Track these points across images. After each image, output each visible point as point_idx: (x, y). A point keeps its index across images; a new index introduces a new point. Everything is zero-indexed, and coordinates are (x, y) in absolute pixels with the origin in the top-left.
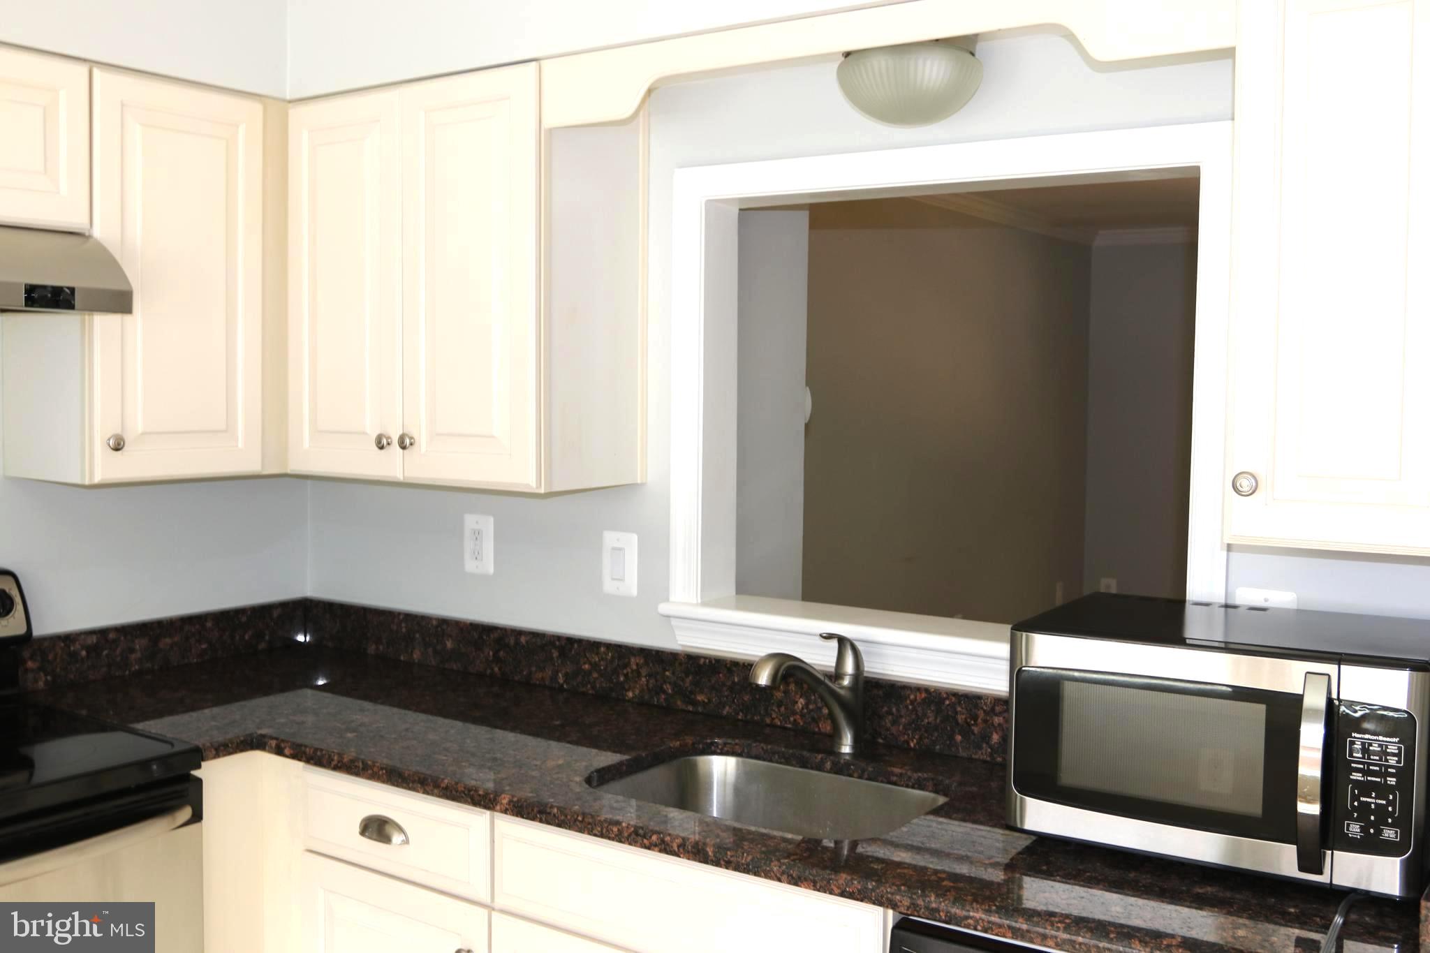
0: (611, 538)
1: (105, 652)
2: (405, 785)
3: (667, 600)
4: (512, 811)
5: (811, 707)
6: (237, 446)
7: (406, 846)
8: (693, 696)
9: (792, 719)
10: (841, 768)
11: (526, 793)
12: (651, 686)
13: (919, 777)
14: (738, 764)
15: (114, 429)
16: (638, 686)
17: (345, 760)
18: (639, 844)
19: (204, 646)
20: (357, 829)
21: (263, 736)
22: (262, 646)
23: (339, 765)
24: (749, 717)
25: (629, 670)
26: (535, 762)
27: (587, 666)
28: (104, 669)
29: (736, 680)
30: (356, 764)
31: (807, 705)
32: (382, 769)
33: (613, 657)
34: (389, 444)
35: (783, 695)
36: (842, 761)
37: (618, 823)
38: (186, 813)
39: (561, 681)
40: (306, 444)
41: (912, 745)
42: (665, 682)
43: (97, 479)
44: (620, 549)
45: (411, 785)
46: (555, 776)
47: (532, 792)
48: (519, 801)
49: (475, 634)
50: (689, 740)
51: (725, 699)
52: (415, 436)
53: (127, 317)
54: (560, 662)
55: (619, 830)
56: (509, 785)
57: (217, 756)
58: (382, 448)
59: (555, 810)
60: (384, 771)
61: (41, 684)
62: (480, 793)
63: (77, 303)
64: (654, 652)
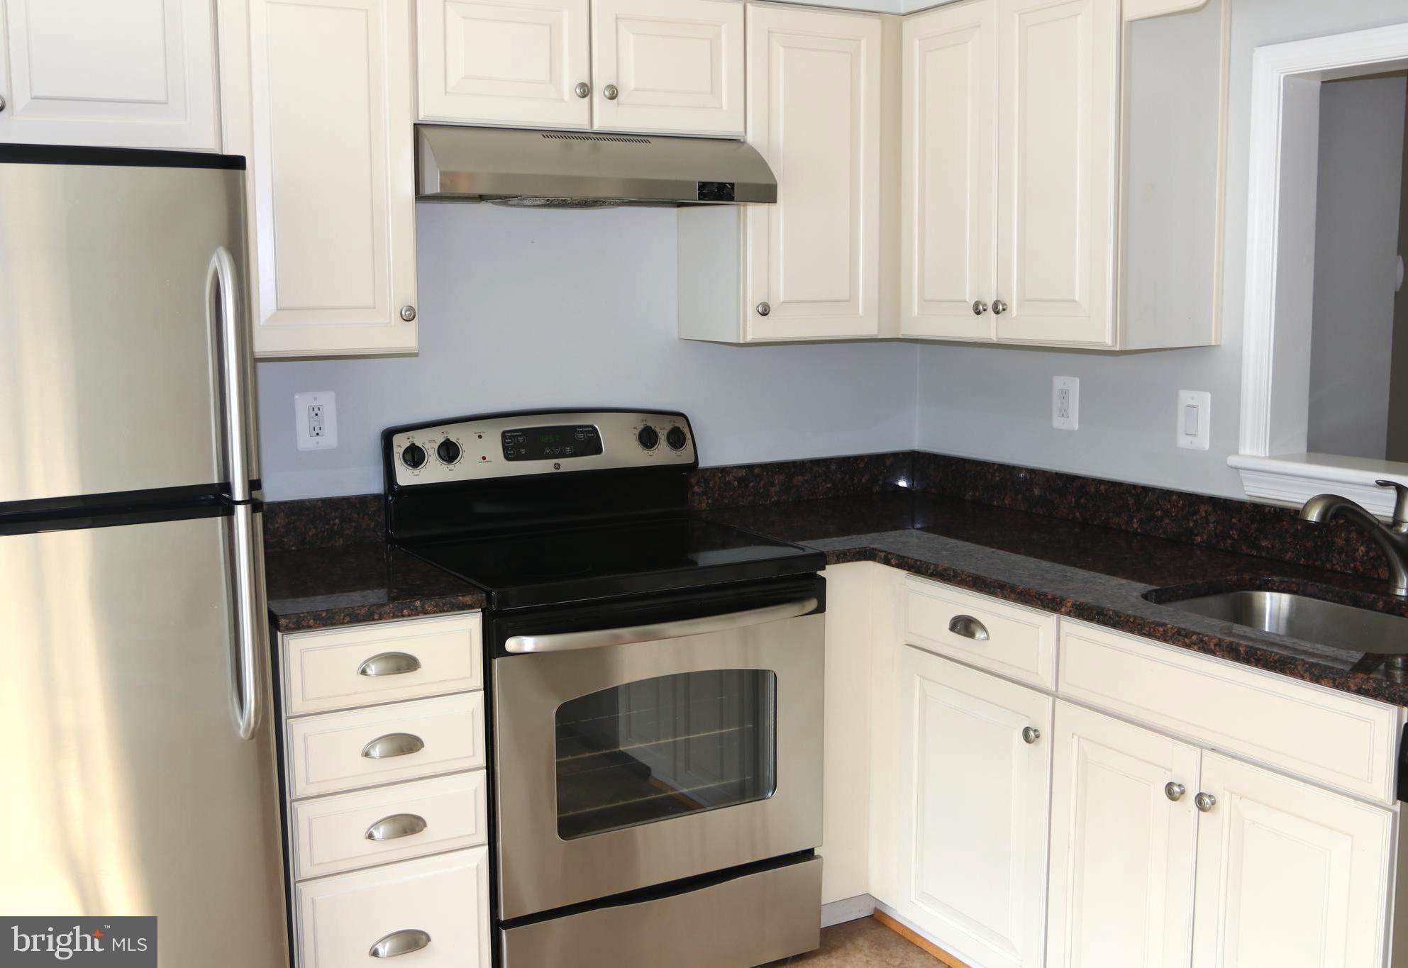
0: (1186, 397)
1: (751, 484)
2: (987, 589)
3: (1236, 452)
4: (1075, 613)
5: (1371, 555)
6: (858, 314)
7: (987, 642)
8: (1257, 542)
9: (1352, 565)
10: (1395, 608)
11: (1087, 599)
12: (1218, 532)
14: (1291, 601)
15: (761, 297)
16: (1206, 531)
17: (940, 569)
19: (829, 485)
20: (948, 626)
21: (875, 549)
22: (876, 489)
23: (934, 572)
24: (1310, 562)
25: (1198, 517)
26: (1100, 581)
27: (1159, 512)
28: (751, 498)
29: (1299, 527)
30: (948, 572)
31: (1367, 552)
32: (969, 576)
33: (1184, 505)
34: (984, 310)
36: (1396, 601)
37: (1164, 625)
38: (813, 604)
39: (1136, 526)
40: (916, 312)
42: (1231, 529)
43: (749, 339)
44: (1194, 407)
45: (992, 589)
46: (1116, 591)
47: (1092, 599)
48: (1079, 605)
49: (1059, 483)
50: (1247, 577)
51: (1288, 545)
52: (1007, 301)
53: (772, 206)
54: (1135, 508)
55: (1164, 630)
56: (1075, 593)
57: (837, 562)
58: (978, 313)
59: (1111, 613)
60: (970, 578)
61: (704, 506)
62: (1049, 597)
63: (736, 196)
64: (1222, 501)
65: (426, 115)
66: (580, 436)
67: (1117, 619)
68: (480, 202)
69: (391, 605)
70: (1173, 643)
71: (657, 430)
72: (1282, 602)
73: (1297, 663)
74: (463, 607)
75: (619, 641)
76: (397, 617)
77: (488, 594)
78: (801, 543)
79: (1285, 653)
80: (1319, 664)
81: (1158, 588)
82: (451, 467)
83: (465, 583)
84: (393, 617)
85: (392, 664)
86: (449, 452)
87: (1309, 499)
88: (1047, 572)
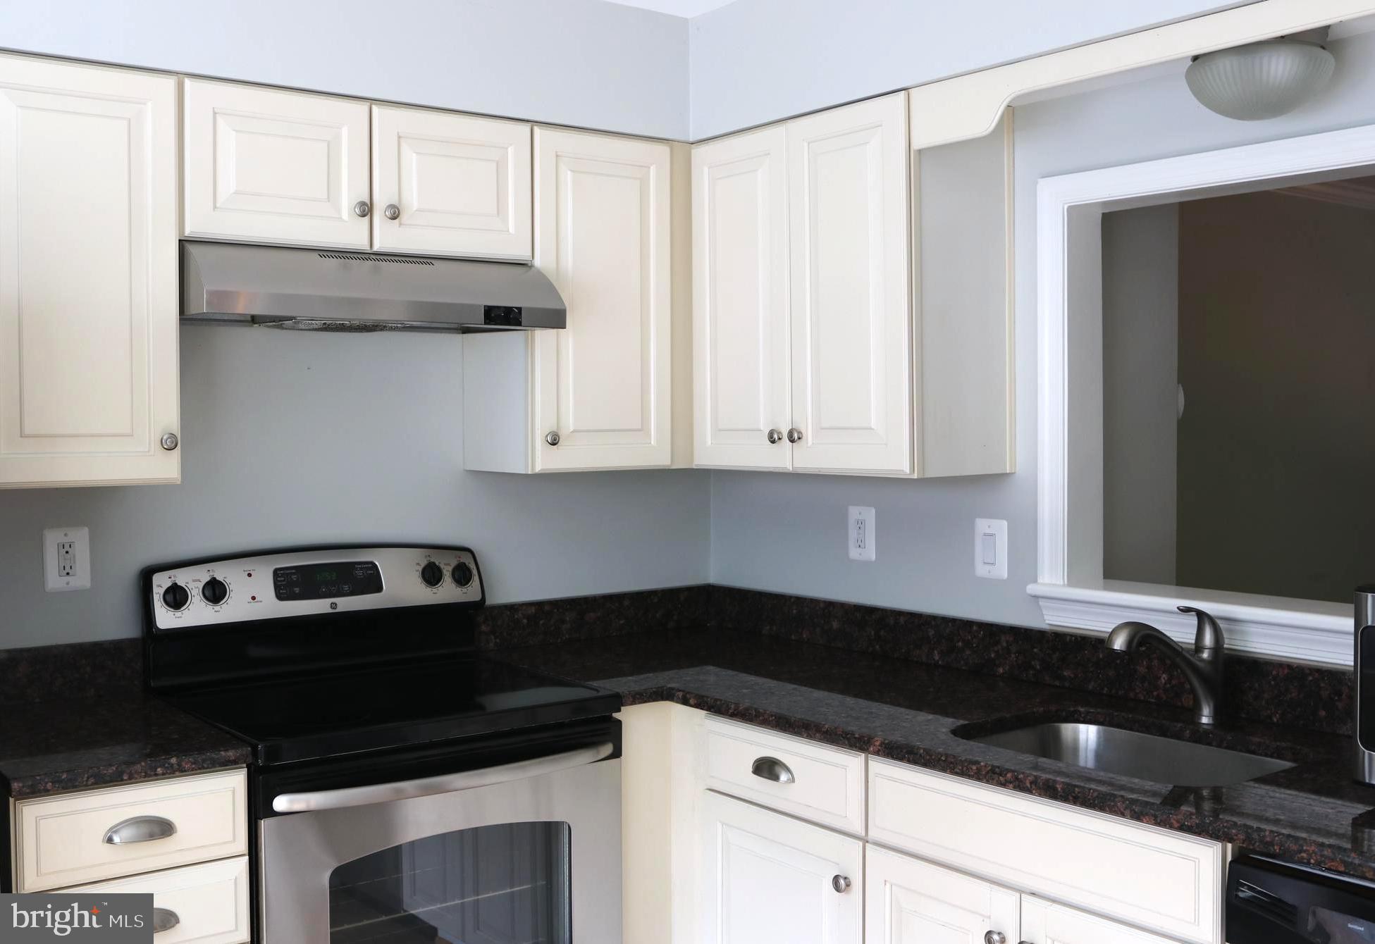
0: (982, 525)
1: (541, 622)
2: (791, 730)
3: (1035, 581)
4: (884, 752)
5: (1174, 682)
6: (650, 443)
7: (793, 784)
8: (1060, 672)
9: (1155, 693)
10: (1200, 736)
11: (897, 737)
12: (1020, 662)
13: (1278, 746)
14: (1099, 732)
15: (550, 426)
16: (1008, 662)
17: (741, 708)
18: (995, 781)
19: (622, 622)
20: (751, 769)
21: (672, 689)
23: (735, 712)
24: (1113, 691)
25: (1000, 647)
26: (907, 717)
27: (960, 644)
28: (541, 637)
29: (1102, 656)
30: (750, 712)
31: (1170, 680)
32: (772, 716)
33: (985, 635)
34: (780, 439)
35: (1146, 670)
36: (1201, 730)
37: (977, 763)
38: (608, 749)
39: (937, 658)
40: (708, 442)
41: (1275, 720)
42: (1033, 659)
43: (538, 470)
44: (991, 535)
45: (797, 729)
46: (924, 727)
47: (901, 737)
48: (888, 744)
49: (858, 615)
50: (1053, 708)
51: (1091, 674)
52: (803, 432)
53: (561, 332)
54: (935, 640)
55: (977, 769)
56: (882, 731)
57: (633, 703)
58: (773, 442)
59: (922, 751)
60: (774, 718)
61: (492, 645)
62: (857, 736)
63: (524, 319)
64: (1023, 630)
65: (193, 229)
66: (359, 573)
67: (928, 757)
68: (252, 326)
69: (143, 764)
70: (988, 782)
71: (442, 566)
72: (1089, 733)
73: (1117, 800)
74: (227, 765)
75: (402, 796)
76: (150, 776)
77: (254, 748)
78: (595, 684)
79: (1103, 789)
80: (1139, 800)
81: (967, 722)
82: (217, 608)
83: (228, 736)
84: (145, 777)
85: (144, 829)
86: (215, 592)
87: (1114, 627)
88: (852, 709)
